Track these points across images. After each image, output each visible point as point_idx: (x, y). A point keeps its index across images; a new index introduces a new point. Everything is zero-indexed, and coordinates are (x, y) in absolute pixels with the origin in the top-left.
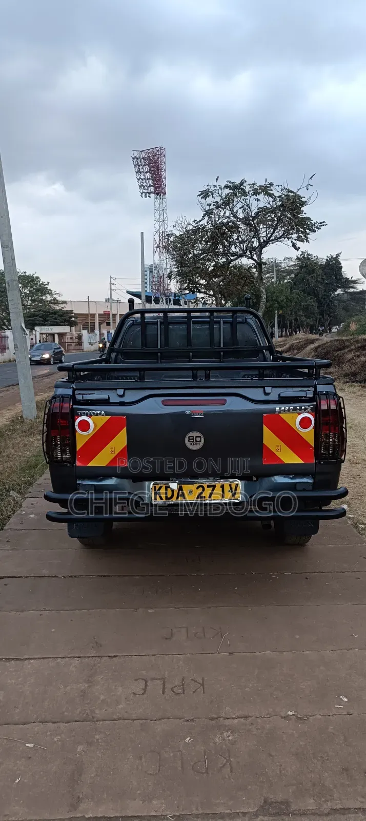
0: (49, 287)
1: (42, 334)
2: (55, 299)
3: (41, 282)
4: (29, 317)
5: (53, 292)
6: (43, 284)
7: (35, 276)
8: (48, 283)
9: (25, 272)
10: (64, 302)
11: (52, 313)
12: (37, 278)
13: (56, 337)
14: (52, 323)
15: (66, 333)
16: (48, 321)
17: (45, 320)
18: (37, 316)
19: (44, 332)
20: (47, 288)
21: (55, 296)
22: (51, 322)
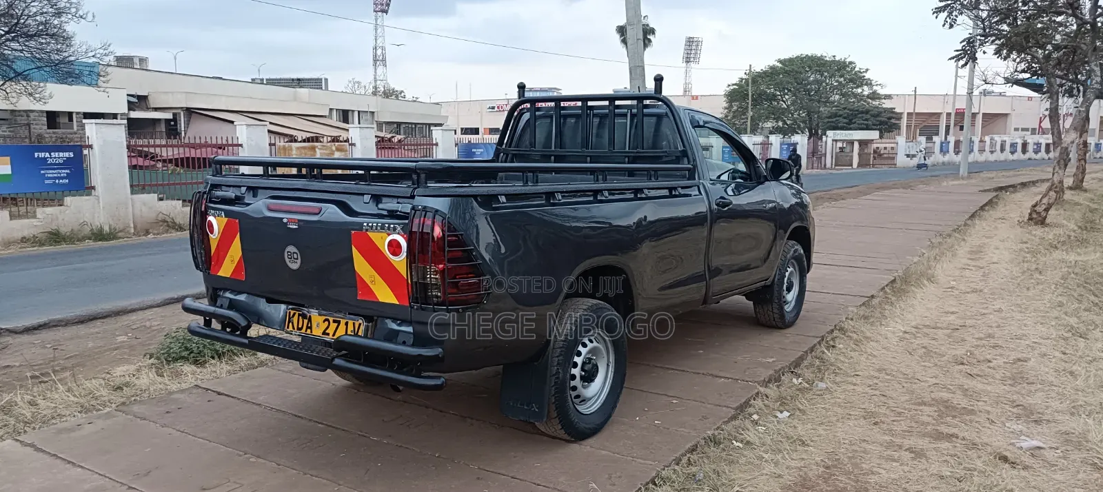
0: (867, 76)
1: (836, 141)
2: (874, 92)
3: (857, 69)
4: (830, 117)
5: (873, 82)
6: (860, 72)
7: (848, 60)
8: (867, 70)
9: (834, 56)
10: (889, 97)
11: (862, 112)
12: (851, 63)
13: (856, 145)
14: (860, 126)
15: (873, 140)
16: (855, 122)
17: (850, 122)
18: (840, 116)
19: (838, 138)
20: (864, 76)
21: (875, 88)
22: (859, 124)
